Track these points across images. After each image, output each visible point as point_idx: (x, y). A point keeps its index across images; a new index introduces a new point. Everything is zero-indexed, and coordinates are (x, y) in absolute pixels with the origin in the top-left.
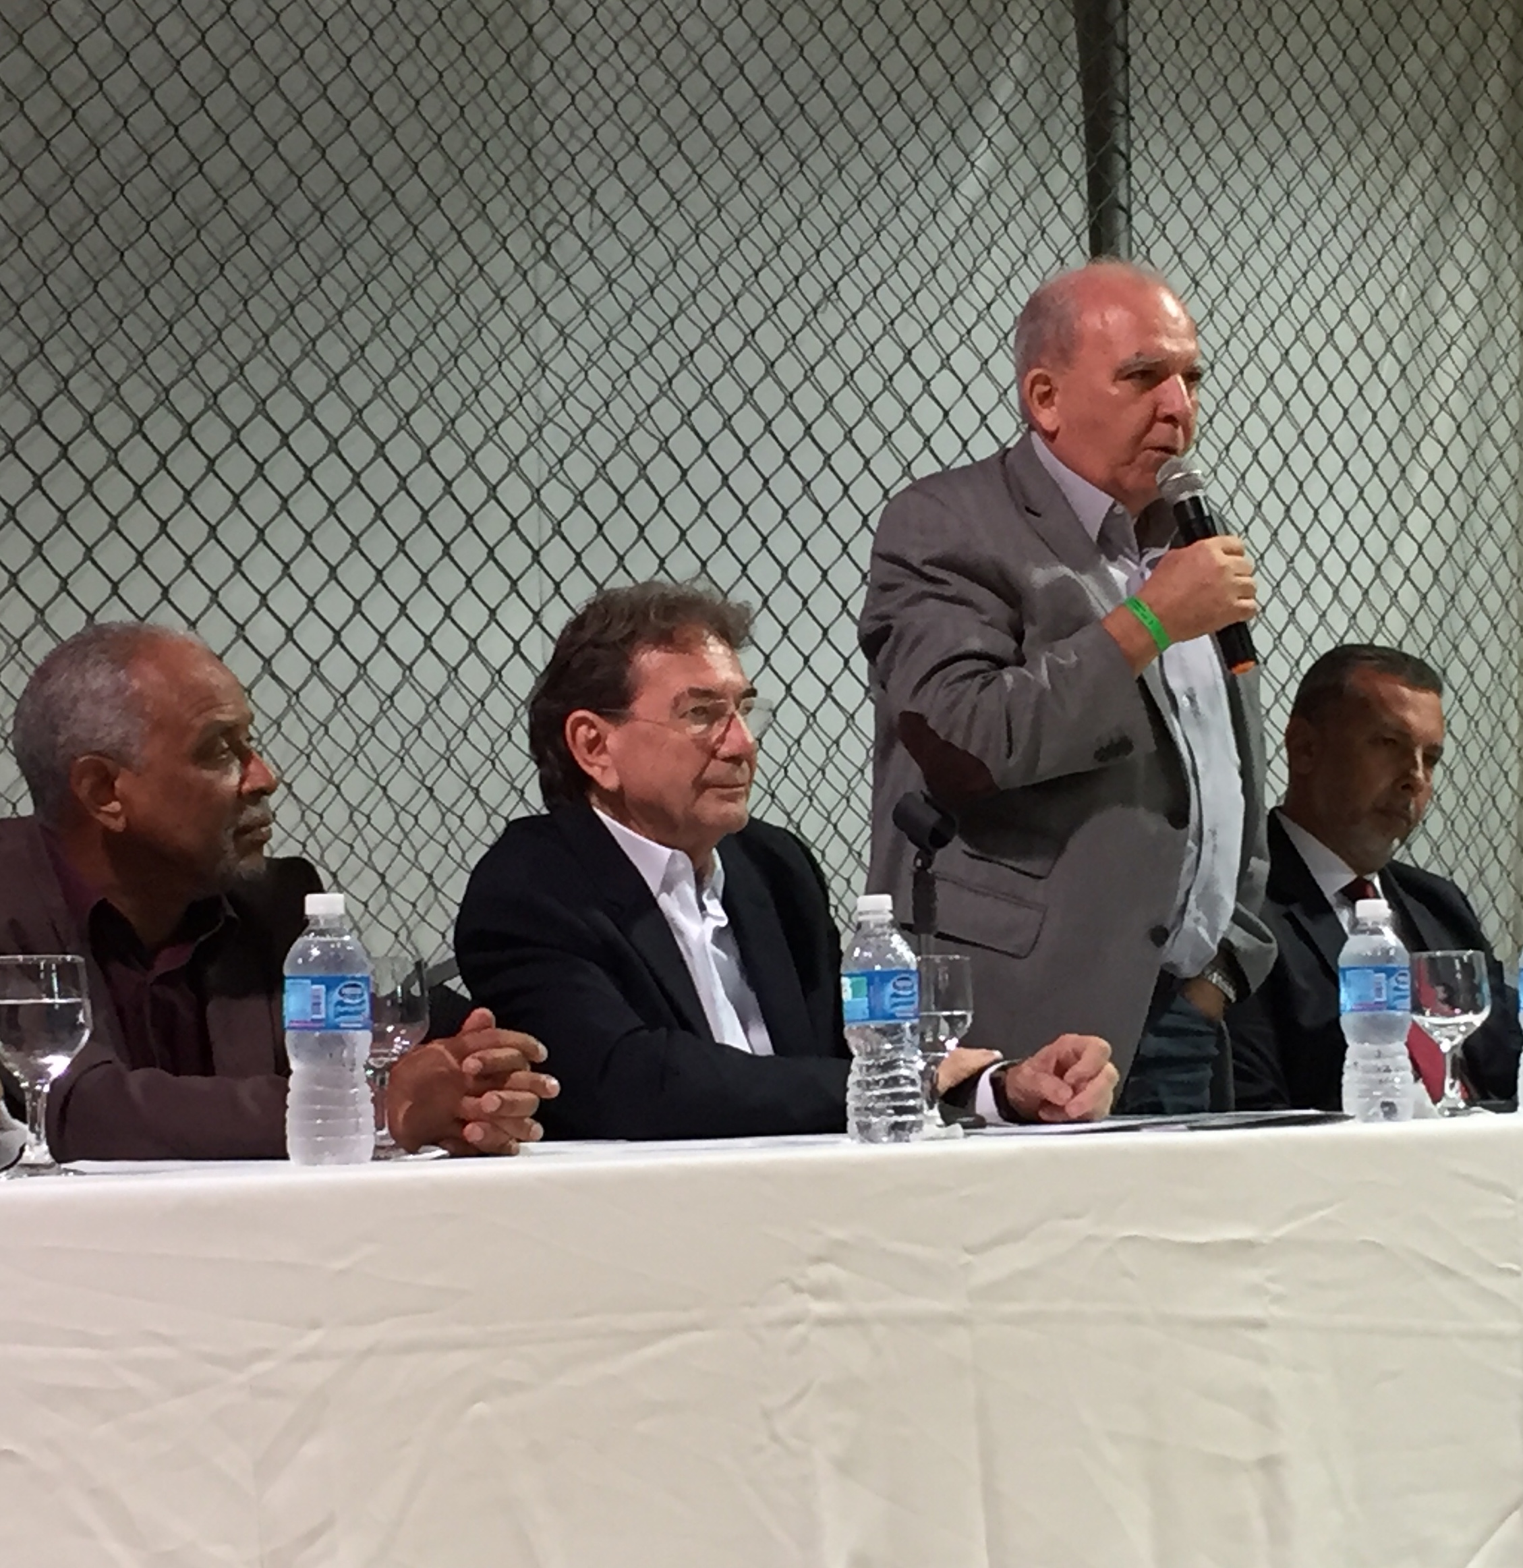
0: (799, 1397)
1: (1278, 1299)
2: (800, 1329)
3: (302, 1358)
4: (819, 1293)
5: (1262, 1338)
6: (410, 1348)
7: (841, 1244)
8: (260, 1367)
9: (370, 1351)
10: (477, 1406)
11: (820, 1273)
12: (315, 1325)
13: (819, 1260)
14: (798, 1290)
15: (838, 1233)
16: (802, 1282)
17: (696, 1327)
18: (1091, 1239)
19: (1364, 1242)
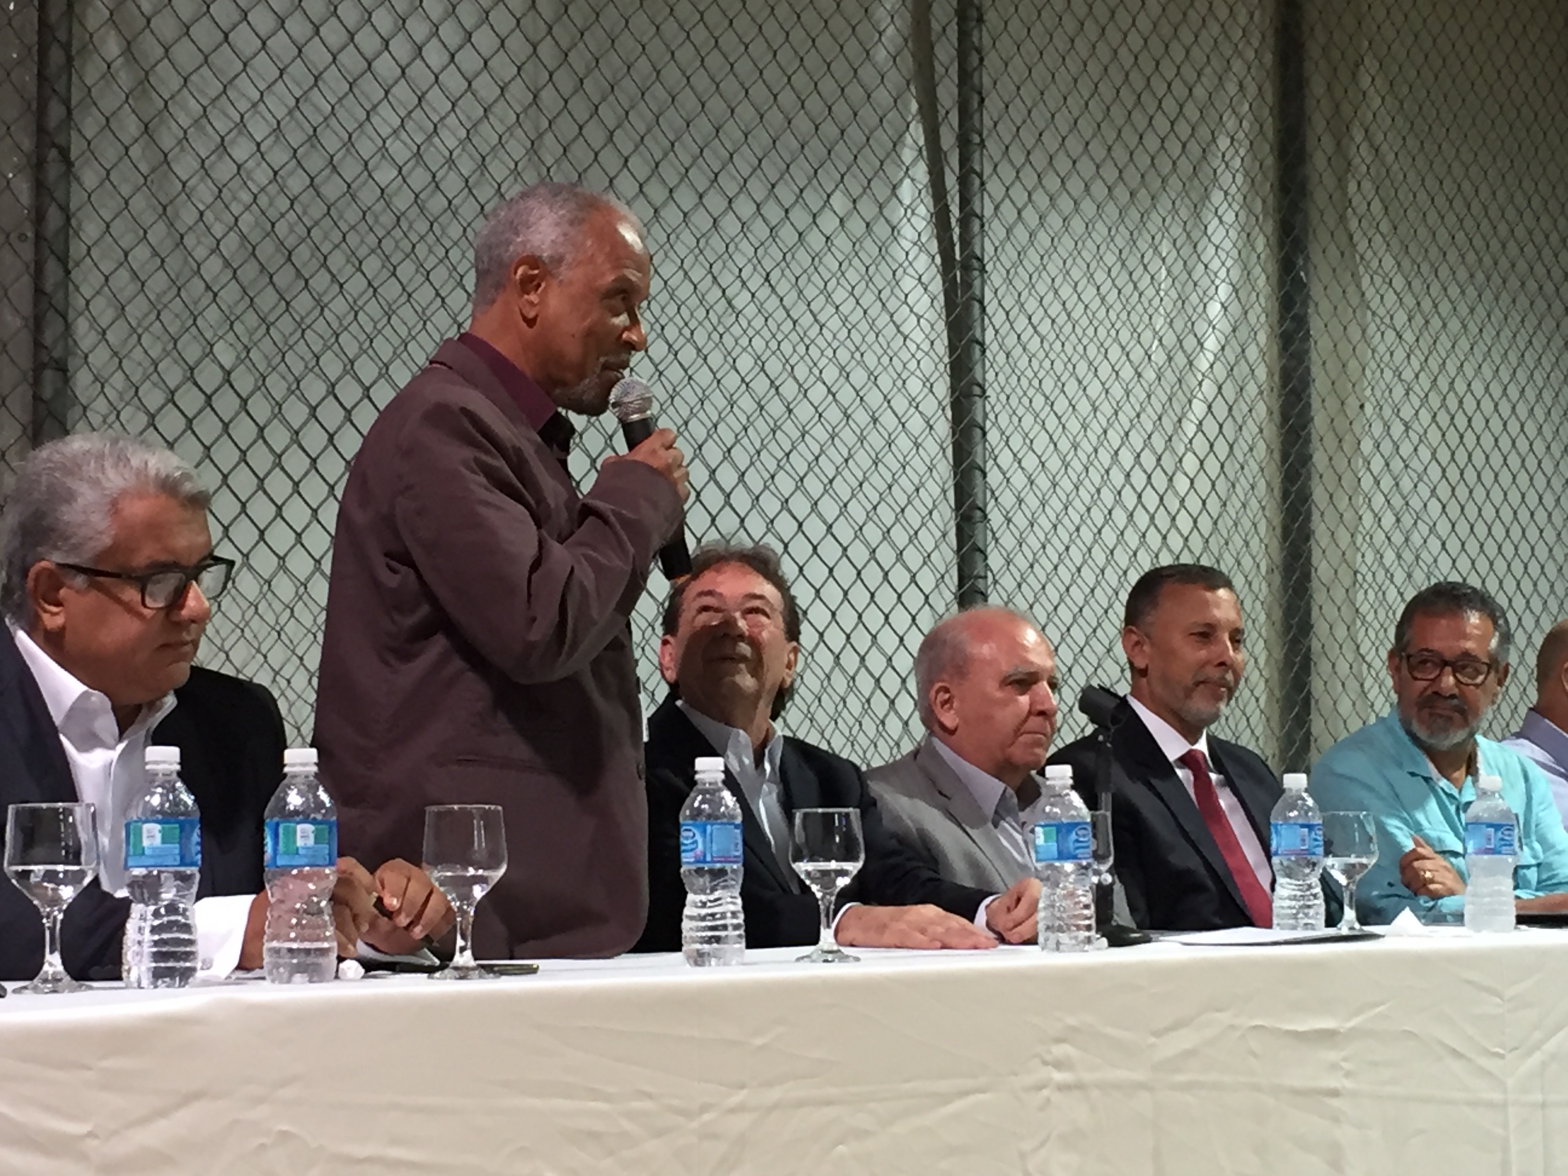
0: (1042, 1144)
1: (1348, 1074)
2: (1045, 1092)
3: (733, 1111)
4: (1058, 1065)
5: (1335, 1102)
6: (800, 1104)
7: (1074, 1029)
8: (706, 1117)
9: (775, 1106)
10: (840, 1147)
11: (1060, 1051)
12: (742, 1087)
13: (1059, 1040)
14: (1045, 1063)
15: (1071, 1021)
16: (1048, 1058)
17: (982, 1091)
18: (1232, 1027)
19: (1405, 1031)
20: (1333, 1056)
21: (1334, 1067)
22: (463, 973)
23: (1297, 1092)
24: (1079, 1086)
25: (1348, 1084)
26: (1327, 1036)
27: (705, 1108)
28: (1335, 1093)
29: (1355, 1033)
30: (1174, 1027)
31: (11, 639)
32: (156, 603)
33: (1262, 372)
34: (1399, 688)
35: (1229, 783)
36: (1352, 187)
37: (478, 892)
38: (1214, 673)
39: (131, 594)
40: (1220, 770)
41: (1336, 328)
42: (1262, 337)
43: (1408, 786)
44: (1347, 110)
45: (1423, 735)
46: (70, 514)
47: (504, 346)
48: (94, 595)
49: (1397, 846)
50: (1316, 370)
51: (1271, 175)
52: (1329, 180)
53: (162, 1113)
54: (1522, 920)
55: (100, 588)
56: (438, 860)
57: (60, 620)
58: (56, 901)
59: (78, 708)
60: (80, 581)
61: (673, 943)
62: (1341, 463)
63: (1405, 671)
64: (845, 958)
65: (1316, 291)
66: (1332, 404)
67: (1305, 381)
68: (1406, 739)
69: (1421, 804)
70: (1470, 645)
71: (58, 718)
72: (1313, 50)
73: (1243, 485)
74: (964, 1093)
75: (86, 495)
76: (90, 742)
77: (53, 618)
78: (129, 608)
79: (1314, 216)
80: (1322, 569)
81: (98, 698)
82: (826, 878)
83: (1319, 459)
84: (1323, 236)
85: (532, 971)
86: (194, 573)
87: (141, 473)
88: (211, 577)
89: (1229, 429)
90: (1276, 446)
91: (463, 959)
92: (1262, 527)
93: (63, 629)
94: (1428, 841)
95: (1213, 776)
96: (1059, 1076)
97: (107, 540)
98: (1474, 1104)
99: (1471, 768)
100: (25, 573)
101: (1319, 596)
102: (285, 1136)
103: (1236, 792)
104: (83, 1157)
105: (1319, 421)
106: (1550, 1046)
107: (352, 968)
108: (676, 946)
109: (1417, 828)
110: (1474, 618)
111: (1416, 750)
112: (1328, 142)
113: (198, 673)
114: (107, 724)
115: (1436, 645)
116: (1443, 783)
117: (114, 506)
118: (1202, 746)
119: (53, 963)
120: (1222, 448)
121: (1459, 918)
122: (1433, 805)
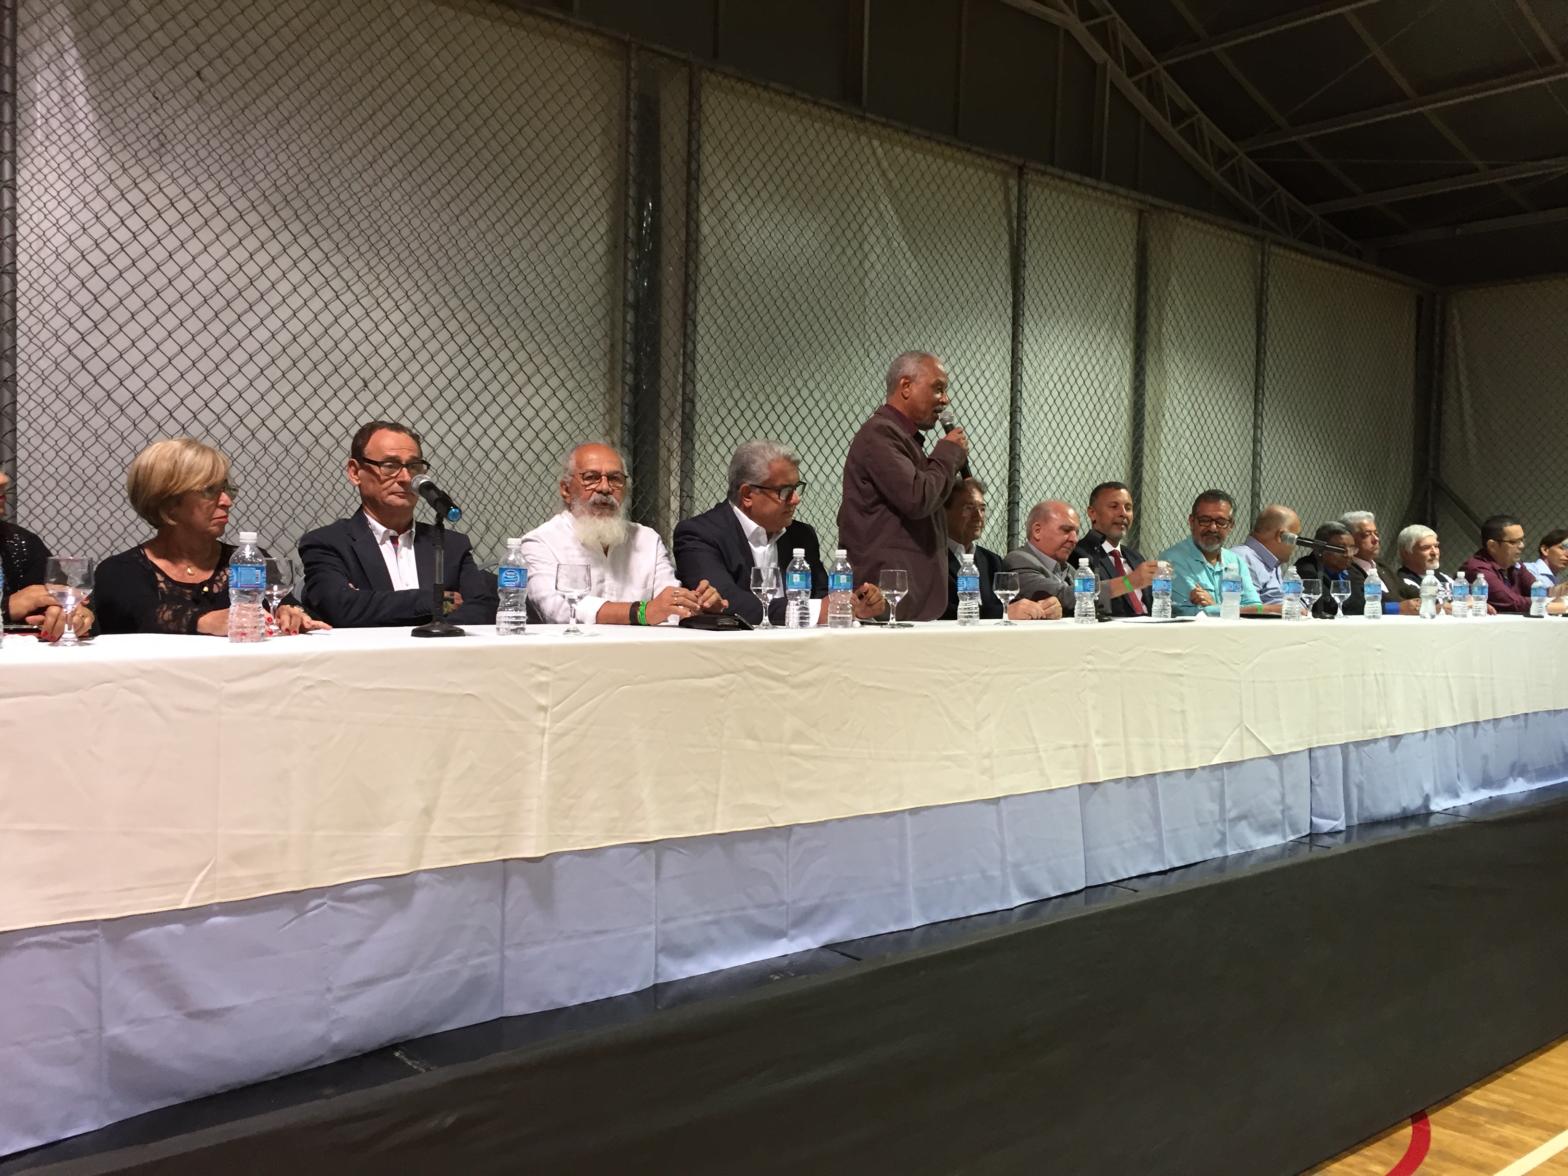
3: (983, 675)
4: (1088, 663)
20: (1181, 662)
21: (1181, 666)
22: (893, 626)
23: (1171, 675)
24: (1096, 670)
25: (1186, 672)
26: (1179, 655)
27: (975, 674)
28: (1182, 675)
29: (1187, 655)
30: (1125, 651)
31: (732, 509)
32: (783, 498)
33: (1126, 402)
34: (1193, 530)
35: (1128, 562)
36: (1164, 330)
37: (898, 599)
38: (1119, 520)
39: (775, 495)
40: (1124, 557)
41: (1155, 385)
42: (1127, 389)
43: (1196, 565)
44: (1163, 299)
45: (1203, 546)
46: (754, 468)
47: (899, 407)
48: (762, 495)
49: (1189, 587)
50: (1147, 402)
51: (1133, 325)
52: (1155, 326)
53: (810, 669)
54: (1242, 616)
55: (764, 493)
56: (885, 588)
57: (750, 504)
58: (766, 599)
59: (756, 533)
60: (758, 490)
61: (954, 617)
62: (1155, 437)
63: (1197, 522)
64: (1011, 624)
65: (1148, 371)
66: (1153, 415)
67: (1143, 405)
68: (1195, 548)
69: (1200, 572)
70: (1221, 513)
71: (748, 535)
72: (1151, 275)
73: (1117, 446)
74: (1057, 671)
75: (760, 461)
76: (758, 544)
77: (748, 503)
78: (774, 500)
79: (1149, 341)
80: (1146, 477)
81: (762, 529)
82: (1006, 596)
83: (1147, 436)
84: (1152, 348)
85: (912, 626)
86: (794, 487)
87: (778, 453)
88: (799, 489)
89: (1113, 424)
90: (1131, 431)
91: (893, 621)
92: (1124, 462)
93: (750, 507)
94: (1201, 585)
95: (1122, 560)
96: (1089, 667)
97: (767, 477)
98: (1230, 681)
99: (1218, 558)
100: (738, 488)
101: (1145, 488)
102: (846, 678)
103: (1130, 565)
104: (786, 682)
105: (1148, 421)
106: (1256, 661)
107: (857, 623)
108: (956, 618)
109: (1197, 580)
110: (1223, 504)
111: (1199, 552)
112: (1155, 311)
113: (794, 521)
114: (764, 537)
115: (1209, 514)
116: (1209, 564)
117: (770, 466)
118: (1118, 548)
119: (766, 619)
120: (1110, 432)
121: (1217, 614)
122: (1204, 572)
